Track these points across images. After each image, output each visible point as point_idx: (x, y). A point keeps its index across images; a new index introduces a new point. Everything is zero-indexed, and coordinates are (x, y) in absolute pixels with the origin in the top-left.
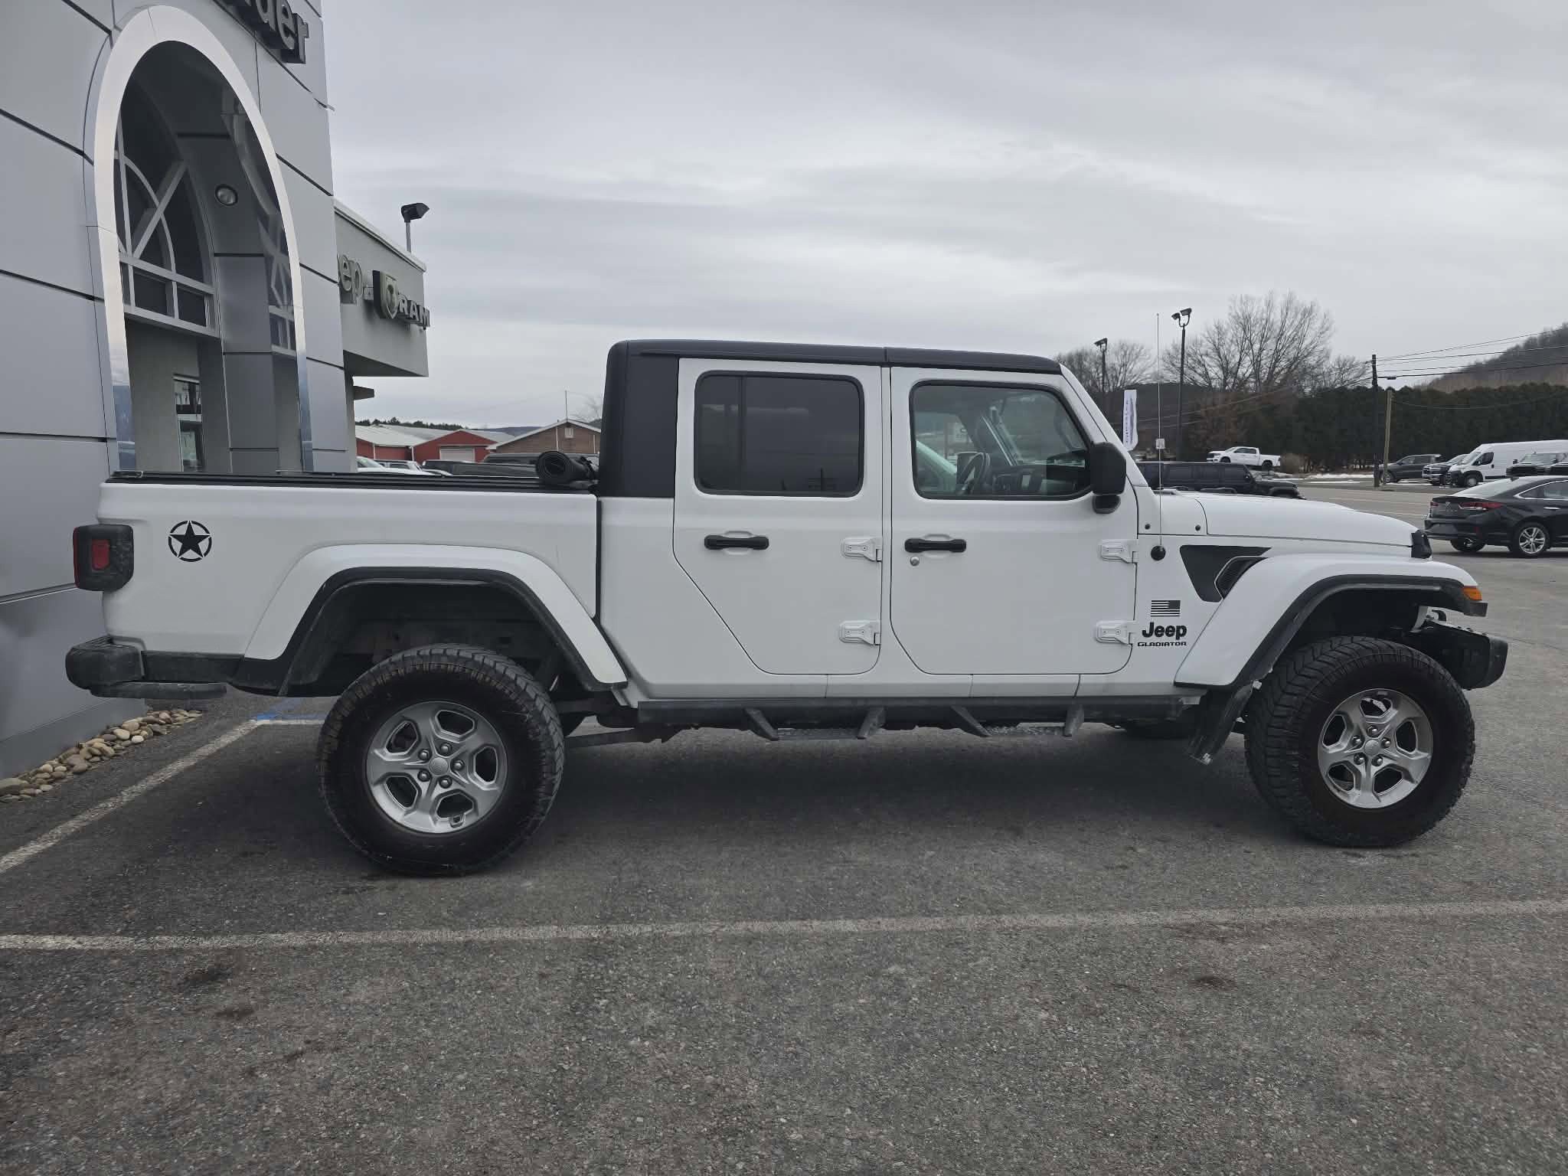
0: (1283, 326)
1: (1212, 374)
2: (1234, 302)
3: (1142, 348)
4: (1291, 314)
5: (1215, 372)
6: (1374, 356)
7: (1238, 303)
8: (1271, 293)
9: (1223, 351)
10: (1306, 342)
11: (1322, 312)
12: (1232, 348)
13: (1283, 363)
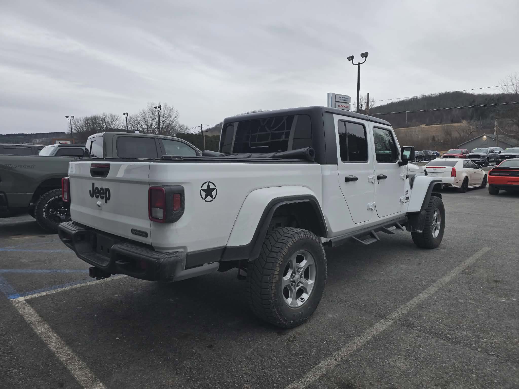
0: (164, 112)
1: (143, 127)
2: (149, 104)
3: (118, 117)
4: (166, 110)
5: (144, 126)
6: (201, 125)
7: (150, 105)
8: (160, 102)
9: (146, 119)
10: (172, 119)
11: (175, 110)
12: (149, 119)
13: (165, 125)
